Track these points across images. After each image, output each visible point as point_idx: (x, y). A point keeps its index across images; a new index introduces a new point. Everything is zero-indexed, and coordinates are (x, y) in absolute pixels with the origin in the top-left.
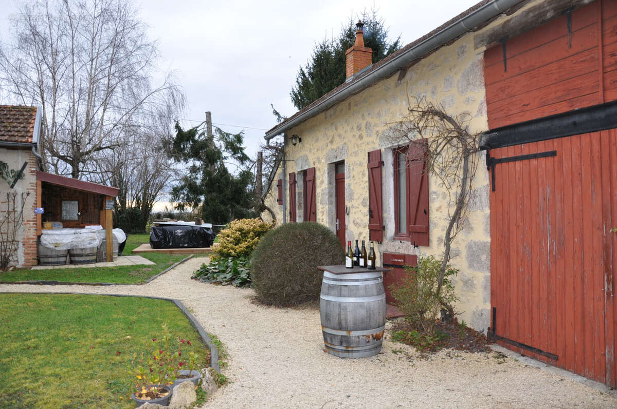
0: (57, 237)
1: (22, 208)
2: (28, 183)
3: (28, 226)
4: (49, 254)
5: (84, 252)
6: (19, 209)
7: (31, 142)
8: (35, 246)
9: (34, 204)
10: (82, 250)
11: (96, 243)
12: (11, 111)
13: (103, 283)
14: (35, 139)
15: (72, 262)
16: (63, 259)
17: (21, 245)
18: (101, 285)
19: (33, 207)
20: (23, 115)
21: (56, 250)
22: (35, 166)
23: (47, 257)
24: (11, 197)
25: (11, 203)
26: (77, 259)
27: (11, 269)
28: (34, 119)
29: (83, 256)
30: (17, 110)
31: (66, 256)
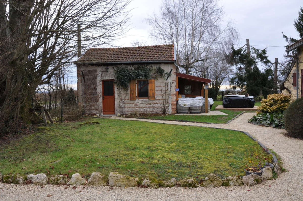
0: (184, 101)
1: (171, 89)
2: (173, 78)
3: (173, 96)
4: (182, 109)
5: (196, 108)
6: (169, 89)
7: (174, 60)
8: (176, 105)
9: (175, 87)
10: (195, 107)
11: (201, 104)
12: (164, 47)
13: (208, 123)
14: (175, 59)
15: (191, 113)
16: (187, 111)
17: (170, 104)
18: (207, 123)
19: (175, 88)
20: (169, 48)
21: (184, 107)
22: (175, 71)
23: (180, 110)
24: (167, 84)
25: (167, 87)
26: (193, 111)
27: (167, 114)
28: (173, 50)
29: (195, 110)
30: (166, 46)
31: (188, 110)
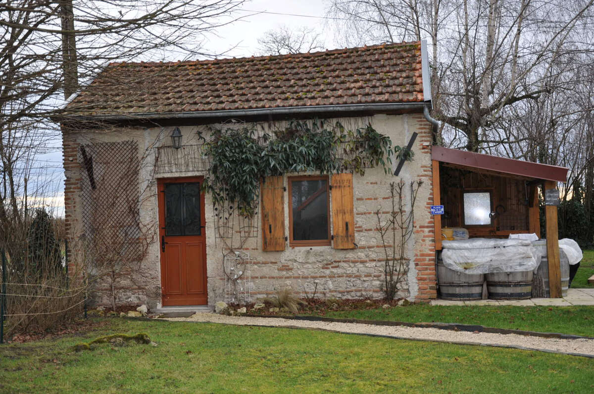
0: (466, 253)
1: (412, 206)
2: (420, 165)
3: (422, 234)
4: (456, 280)
5: (511, 279)
6: (407, 209)
7: (422, 101)
8: (434, 267)
9: (429, 199)
10: (508, 274)
11: (532, 264)
12: (385, 53)
13: (562, 335)
14: (427, 96)
15: (491, 296)
16: (477, 290)
17: (412, 265)
18: (560, 337)
19: (428, 204)
20: (402, 58)
21: (466, 274)
22: (428, 139)
23: (452, 285)
24: (396, 190)
25: (397, 199)
26: (500, 290)
27: (401, 302)
28: (420, 62)
29: (510, 286)
30: (392, 50)
31: (482, 285)
